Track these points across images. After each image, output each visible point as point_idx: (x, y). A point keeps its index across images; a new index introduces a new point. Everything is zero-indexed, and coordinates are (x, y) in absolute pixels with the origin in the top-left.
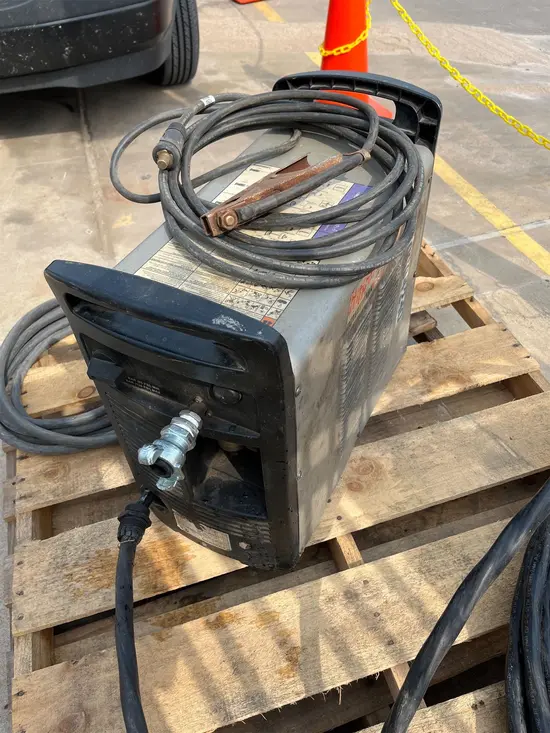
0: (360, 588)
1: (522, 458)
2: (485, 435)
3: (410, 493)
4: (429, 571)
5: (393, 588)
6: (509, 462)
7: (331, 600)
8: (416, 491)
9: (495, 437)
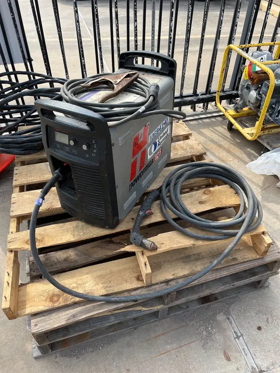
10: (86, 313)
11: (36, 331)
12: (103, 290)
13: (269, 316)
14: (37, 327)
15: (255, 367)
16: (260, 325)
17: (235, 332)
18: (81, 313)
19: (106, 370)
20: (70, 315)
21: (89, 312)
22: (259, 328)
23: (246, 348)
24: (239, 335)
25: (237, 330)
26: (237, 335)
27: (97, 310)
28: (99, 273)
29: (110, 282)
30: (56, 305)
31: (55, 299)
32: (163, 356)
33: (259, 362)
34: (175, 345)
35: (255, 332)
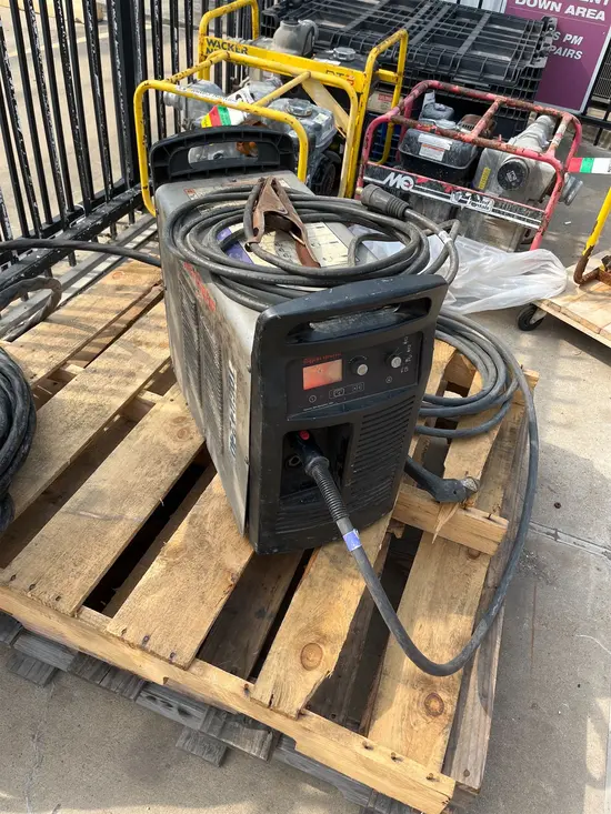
0: (129, 380)
1: (74, 513)
2: (115, 514)
3: (141, 439)
4: (96, 409)
5: (111, 390)
6: (83, 504)
7: (140, 368)
8: (138, 442)
9: (107, 519)
10: (490, 673)
11: (478, 778)
12: (464, 617)
13: (546, 484)
14: (472, 773)
15: (604, 550)
16: (553, 501)
17: (548, 534)
18: (484, 678)
19: (517, 740)
20: (478, 700)
21: (490, 666)
22: (557, 506)
23: (575, 540)
24: (553, 532)
25: (545, 530)
26: (552, 535)
27: (492, 651)
28: (423, 604)
29: (452, 598)
30: (450, 709)
31: (435, 705)
32: (535, 643)
33: (601, 541)
34: (528, 616)
35: (558, 514)
